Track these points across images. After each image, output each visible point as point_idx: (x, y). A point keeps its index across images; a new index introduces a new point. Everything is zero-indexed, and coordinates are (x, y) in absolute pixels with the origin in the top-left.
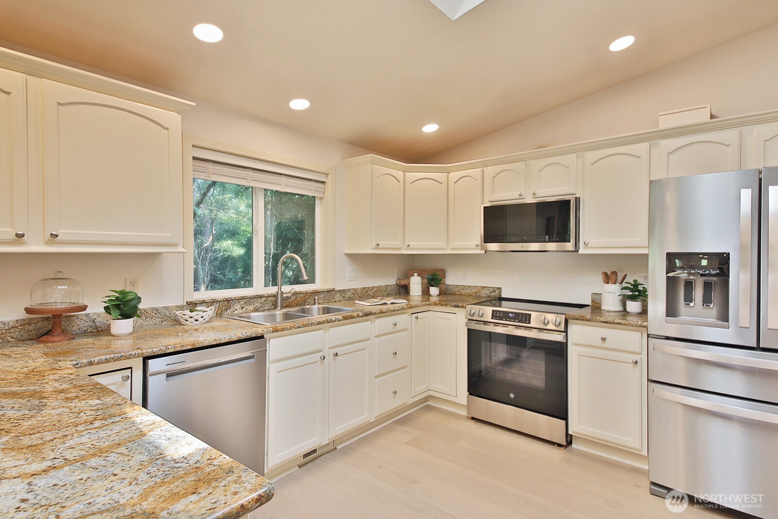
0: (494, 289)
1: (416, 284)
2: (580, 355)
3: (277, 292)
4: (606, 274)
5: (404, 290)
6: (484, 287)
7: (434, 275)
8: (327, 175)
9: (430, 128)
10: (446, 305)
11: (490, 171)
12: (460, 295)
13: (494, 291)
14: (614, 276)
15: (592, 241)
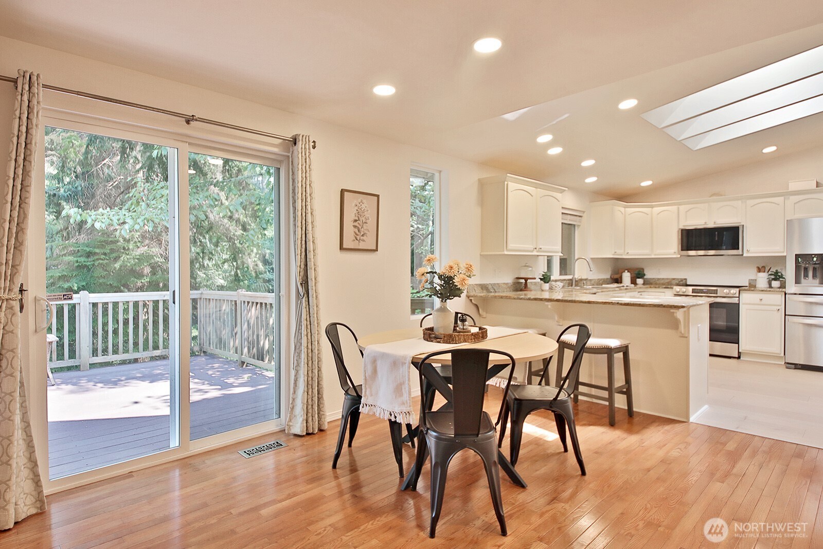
0: (682, 280)
1: (627, 277)
2: (747, 310)
3: (573, 278)
4: (758, 268)
5: (618, 280)
6: (674, 279)
7: (640, 271)
8: (584, 212)
9: (646, 183)
10: (659, 287)
11: (683, 208)
12: (656, 284)
13: (682, 281)
14: (764, 269)
15: (752, 249)
